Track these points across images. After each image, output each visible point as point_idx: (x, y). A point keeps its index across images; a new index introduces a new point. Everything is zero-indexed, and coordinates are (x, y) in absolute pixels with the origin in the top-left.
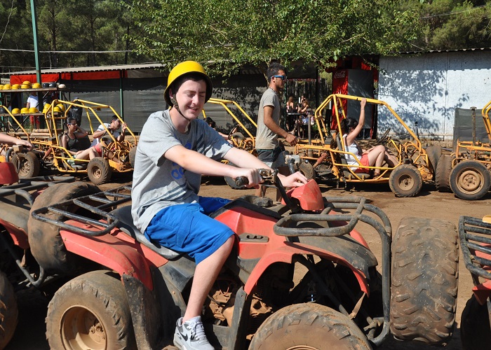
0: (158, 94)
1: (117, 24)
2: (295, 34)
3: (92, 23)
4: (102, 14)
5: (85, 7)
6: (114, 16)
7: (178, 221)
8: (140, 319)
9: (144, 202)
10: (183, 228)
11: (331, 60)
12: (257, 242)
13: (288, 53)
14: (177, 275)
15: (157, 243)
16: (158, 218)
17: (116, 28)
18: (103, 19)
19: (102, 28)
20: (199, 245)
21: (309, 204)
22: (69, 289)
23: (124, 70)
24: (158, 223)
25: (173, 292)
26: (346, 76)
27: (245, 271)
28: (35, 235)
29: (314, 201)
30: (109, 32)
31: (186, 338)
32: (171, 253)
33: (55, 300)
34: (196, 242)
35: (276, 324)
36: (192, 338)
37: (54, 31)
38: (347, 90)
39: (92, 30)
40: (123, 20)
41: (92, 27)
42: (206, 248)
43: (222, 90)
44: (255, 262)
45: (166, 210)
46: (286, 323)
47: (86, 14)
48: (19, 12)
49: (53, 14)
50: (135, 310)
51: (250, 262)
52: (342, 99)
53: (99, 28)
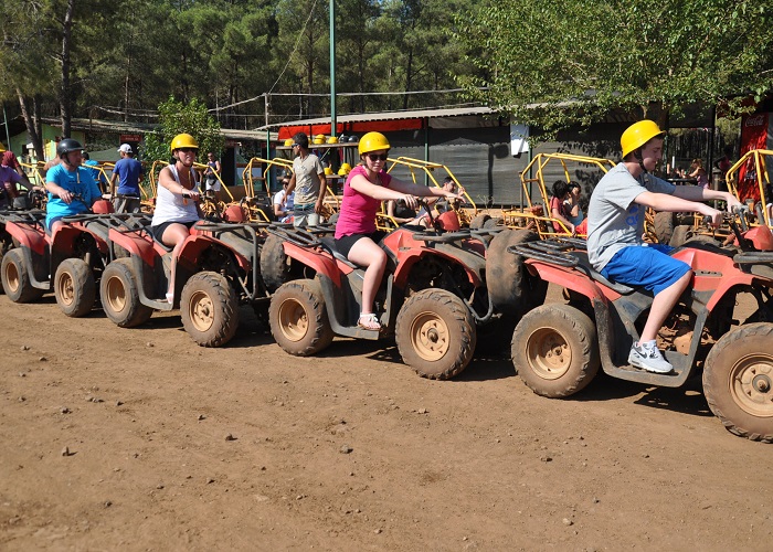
0: (479, 151)
1: (396, 50)
2: (693, 68)
3: (361, 49)
4: (375, 35)
5: (354, 27)
6: (393, 38)
7: (638, 257)
8: (605, 337)
9: (603, 242)
10: (644, 263)
11: (749, 102)
12: (711, 276)
13: (680, 95)
14: (630, 307)
15: (612, 279)
16: (618, 255)
17: (394, 55)
18: (377, 43)
19: (376, 57)
20: (660, 277)
21: (762, 244)
22: (538, 313)
23: (427, 118)
24: (619, 260)
25: (625, 323)
26: (764, 123)
27: (699, 302)
28: (494, 272)
29: (767, 242)
30: (384, 62)
31: (645, 356)
32: (624, 289)
33: (523, 323)
34: (656, 275)
35: (733, 336)
36: (652, 356)
37: (311, 63)
38: (765, 143)
39: (361, 59)
40: (404, 44)
41: (360, 55)
42: (666, 280)
43: (570, 146)
44: (710, 294)
45: (626, 248)
46: (744, 335)
47: (354, 38)
48: (269, 41)
49: (311, 39)
50: (601, 329)
51: (704, 293)
52: (765, 155)
53: (371, 57)
